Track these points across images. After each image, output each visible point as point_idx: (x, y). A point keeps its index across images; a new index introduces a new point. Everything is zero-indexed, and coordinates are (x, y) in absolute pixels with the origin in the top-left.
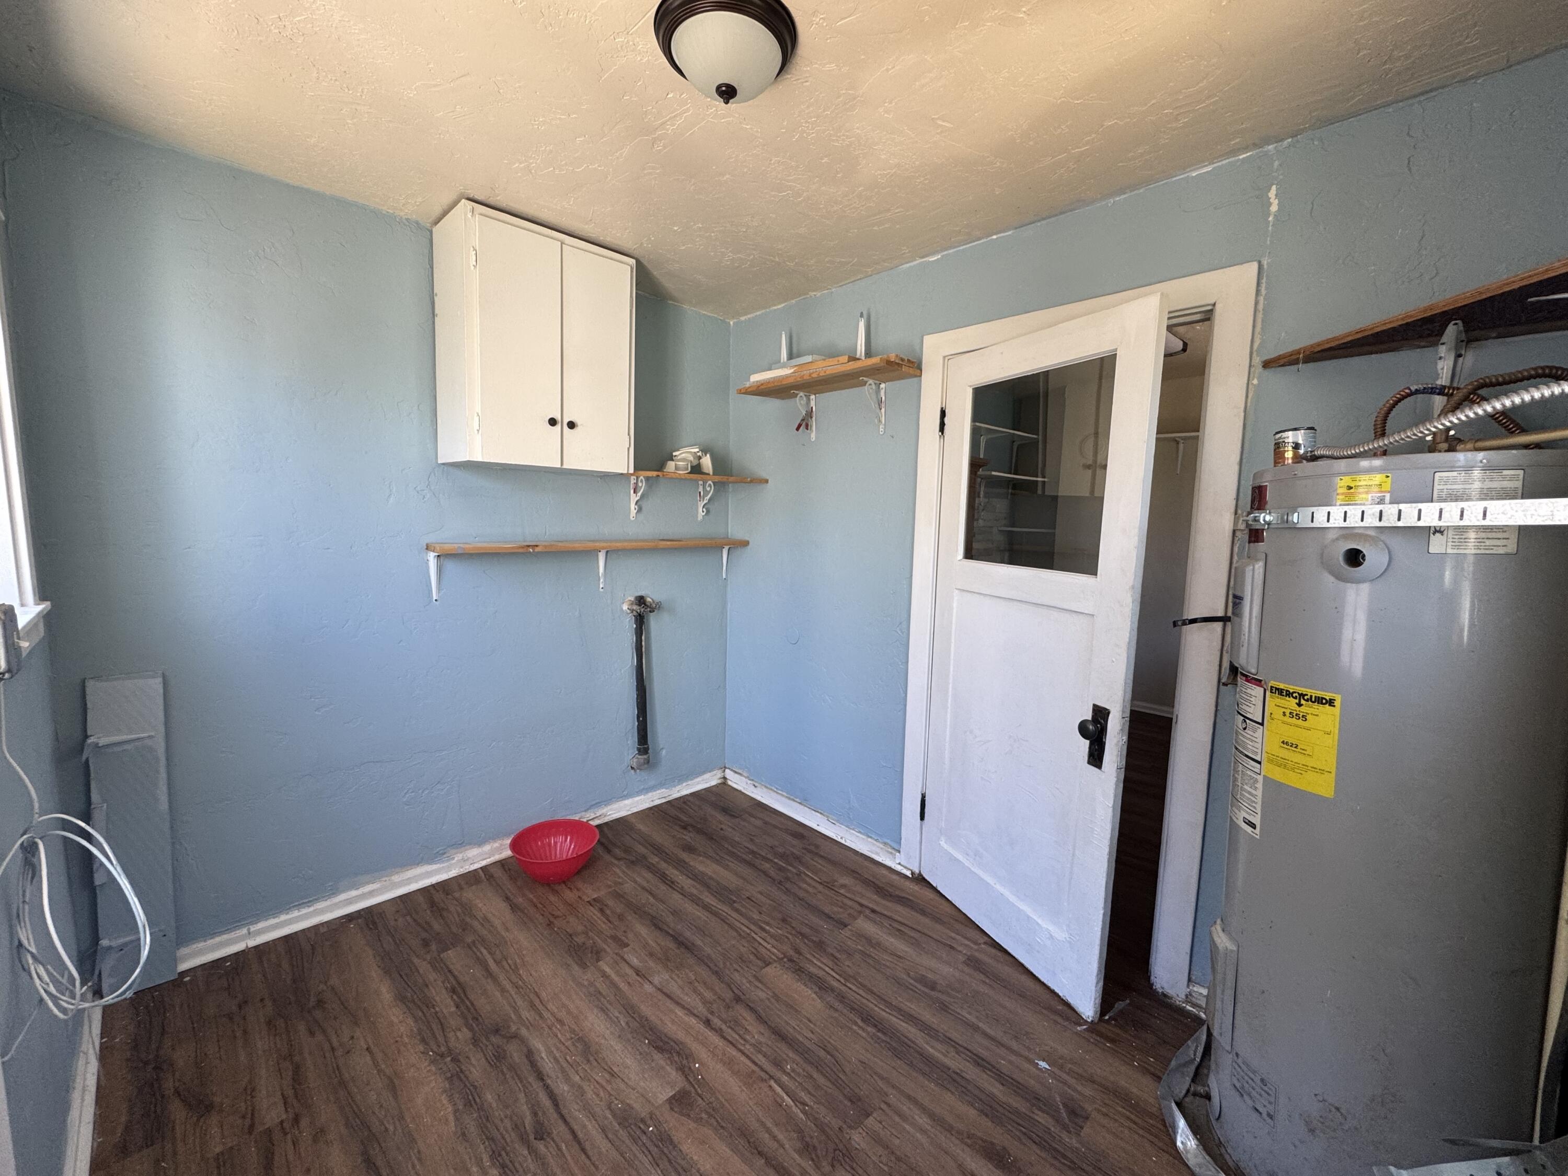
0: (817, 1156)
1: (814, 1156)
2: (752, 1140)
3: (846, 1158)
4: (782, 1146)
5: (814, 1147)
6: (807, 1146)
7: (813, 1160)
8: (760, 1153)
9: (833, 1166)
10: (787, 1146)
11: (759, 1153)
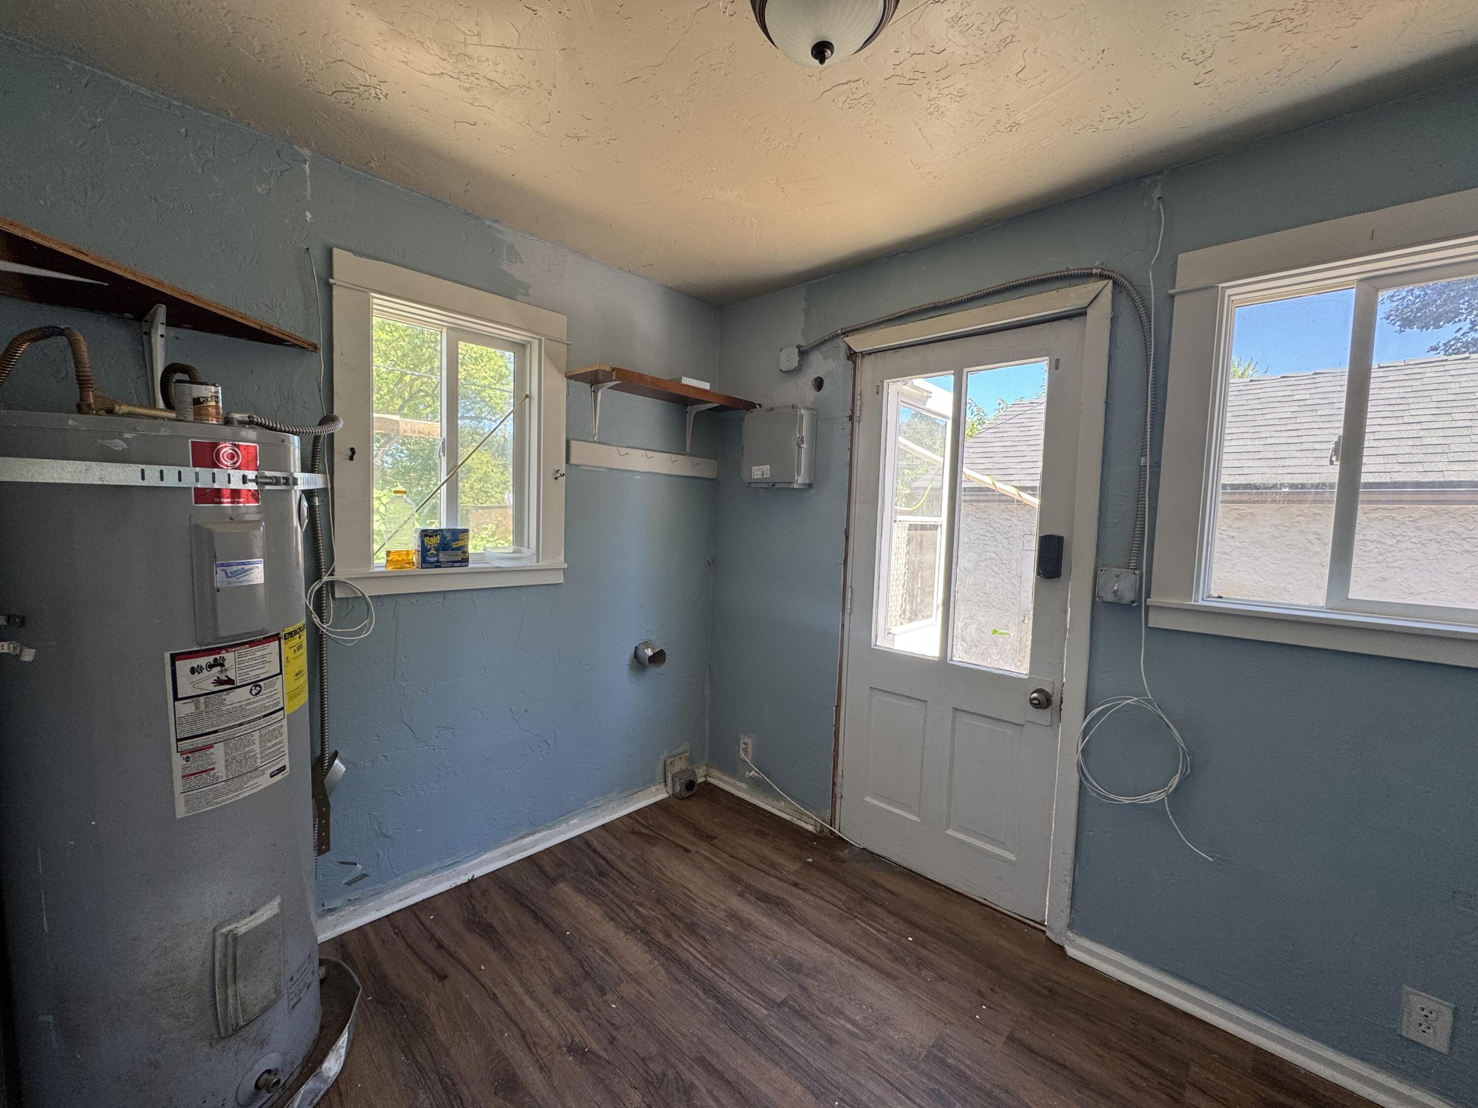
0: (677, 1083)
1: (681, 1083)
2: (737, 1095)
3: (651, 1081)
4: (709, 1092)
5: (679, 1092)
6: (686, 1092)
7: (681, 1079)
8: (728, 1083)
9: (664, 1074)
10: (704, 1091)
11: (730, 1083)
